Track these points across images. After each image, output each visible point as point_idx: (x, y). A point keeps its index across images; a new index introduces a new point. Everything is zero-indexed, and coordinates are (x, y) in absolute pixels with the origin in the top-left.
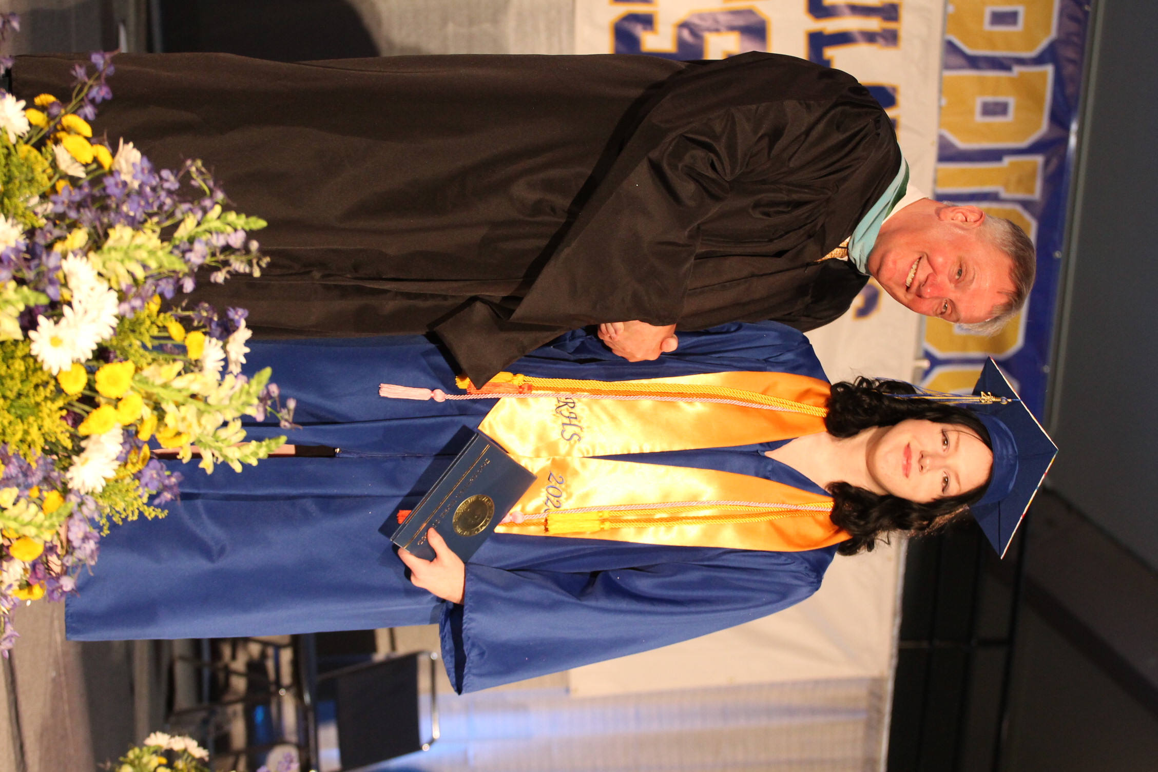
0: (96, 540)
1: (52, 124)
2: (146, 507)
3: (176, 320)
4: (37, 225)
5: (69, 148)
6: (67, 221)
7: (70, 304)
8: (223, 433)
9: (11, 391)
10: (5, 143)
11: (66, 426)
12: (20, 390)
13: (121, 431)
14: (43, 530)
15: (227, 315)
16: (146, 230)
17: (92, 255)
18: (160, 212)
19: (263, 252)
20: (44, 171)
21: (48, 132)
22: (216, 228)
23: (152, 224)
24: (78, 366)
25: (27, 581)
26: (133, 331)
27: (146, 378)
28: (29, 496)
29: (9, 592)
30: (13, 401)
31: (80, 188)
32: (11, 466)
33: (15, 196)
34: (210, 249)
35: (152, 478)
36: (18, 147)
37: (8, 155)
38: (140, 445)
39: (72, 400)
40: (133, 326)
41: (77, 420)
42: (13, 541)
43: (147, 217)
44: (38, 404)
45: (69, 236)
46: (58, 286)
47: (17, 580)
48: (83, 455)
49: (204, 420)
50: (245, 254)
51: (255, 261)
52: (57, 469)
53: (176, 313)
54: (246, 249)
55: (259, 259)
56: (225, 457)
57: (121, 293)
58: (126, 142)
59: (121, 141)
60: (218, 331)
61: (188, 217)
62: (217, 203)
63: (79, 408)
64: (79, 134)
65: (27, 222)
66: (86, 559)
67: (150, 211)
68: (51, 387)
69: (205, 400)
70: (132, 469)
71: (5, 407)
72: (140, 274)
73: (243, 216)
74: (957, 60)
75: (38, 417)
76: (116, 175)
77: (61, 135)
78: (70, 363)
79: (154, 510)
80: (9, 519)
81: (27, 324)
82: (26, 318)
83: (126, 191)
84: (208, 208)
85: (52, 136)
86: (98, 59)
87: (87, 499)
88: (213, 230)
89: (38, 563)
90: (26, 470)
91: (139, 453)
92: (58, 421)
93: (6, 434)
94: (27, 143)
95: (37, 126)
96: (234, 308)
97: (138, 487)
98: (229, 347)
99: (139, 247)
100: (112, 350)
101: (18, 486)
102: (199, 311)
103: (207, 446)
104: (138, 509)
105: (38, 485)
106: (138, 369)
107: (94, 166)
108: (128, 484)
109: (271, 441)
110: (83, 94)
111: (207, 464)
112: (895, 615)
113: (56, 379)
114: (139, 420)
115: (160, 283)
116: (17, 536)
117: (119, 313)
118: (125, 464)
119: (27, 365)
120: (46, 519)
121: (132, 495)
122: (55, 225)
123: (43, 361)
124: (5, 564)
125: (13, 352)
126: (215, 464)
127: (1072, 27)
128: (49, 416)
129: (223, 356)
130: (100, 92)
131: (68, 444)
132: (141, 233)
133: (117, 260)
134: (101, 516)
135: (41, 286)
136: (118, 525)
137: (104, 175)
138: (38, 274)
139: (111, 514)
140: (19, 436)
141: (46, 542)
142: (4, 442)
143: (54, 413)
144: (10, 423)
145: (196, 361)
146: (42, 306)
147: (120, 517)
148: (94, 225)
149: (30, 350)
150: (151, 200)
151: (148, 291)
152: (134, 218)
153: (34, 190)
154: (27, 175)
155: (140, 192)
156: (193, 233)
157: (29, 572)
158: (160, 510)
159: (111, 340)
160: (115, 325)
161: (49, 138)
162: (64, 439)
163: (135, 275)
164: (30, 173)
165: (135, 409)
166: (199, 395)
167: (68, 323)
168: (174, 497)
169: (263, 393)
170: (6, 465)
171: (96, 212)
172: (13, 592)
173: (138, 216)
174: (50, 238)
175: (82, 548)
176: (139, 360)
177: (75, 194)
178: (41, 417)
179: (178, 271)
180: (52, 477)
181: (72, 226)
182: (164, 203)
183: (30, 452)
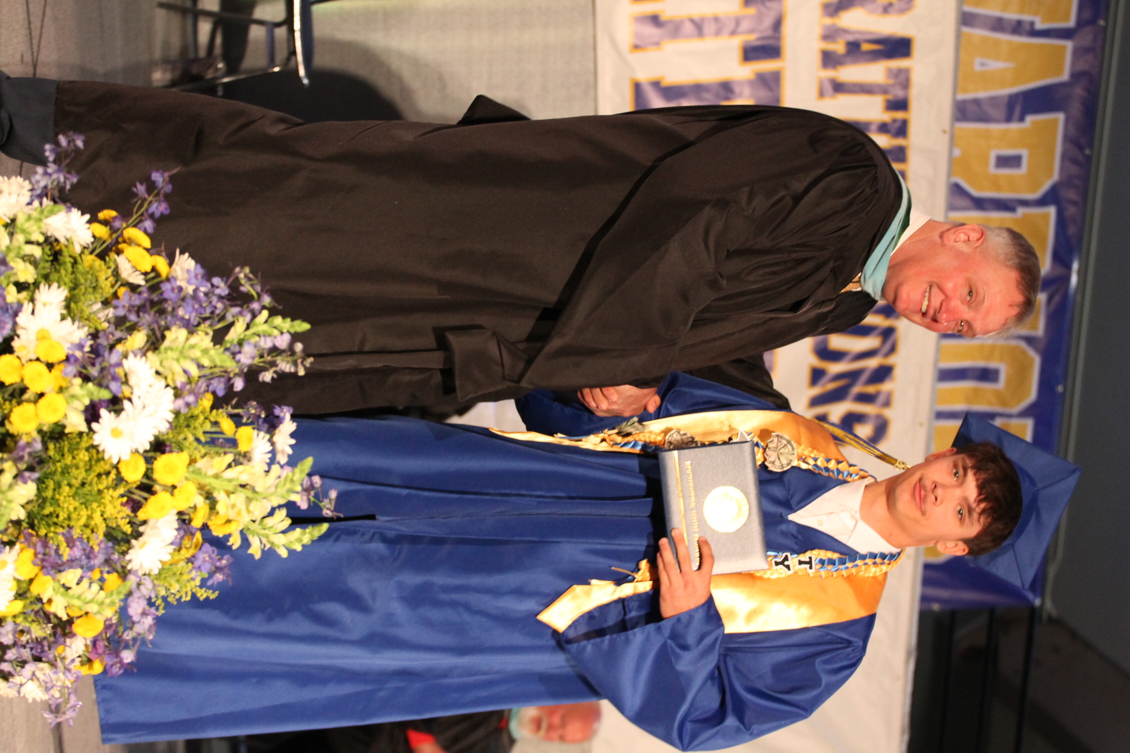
0: (154, 617)
1: (114, 236)
2: (198, 589)
3: (228, 417)
4: (100, 328)
5: (130, 258)
6: (128, 324)
7: (130, 400)
8: (269, 521)
9: (76, 479)
10: (71, 253)
11: (127, 511)
12: (84, 478)
13: (176, 517)
14: (104, 607)
15: (273, 412)
16: (200, 333)
17: (150, 354)
18: (212, 316)
19: (307, 354)
20: (107, 279)
21: (110, 243)
22: (263, 331)
23: (205, 327)
24: (137, 455)
25: (87, 657)
26: (188, 426)
27: (199, 469)
28: (90, 579)
29: (72, 667)
30: (77, 488)
31: (140, 293)
32: (75, 549)
33: (80, 300)
34: (258, 350)
35: (204, 561)
36: (83, 256)
37: (75, 263)
38: (193, 531)
39: (132, 488)
40: (187, 422)
41: (136, 506)
42: (74, 620)
43: (201, 321)
44: (100, 492)
45: (129, 337)
46: (119, 384)
47: (79, 656)
48: (141, 539)
49: (252, 507)
50: (290, 355)
51: (299, 361)
52: (116, 554)
53: (227, 411)
54: (291, 350)
55: (304, 359)
56: (272, 543)
57: (176, 391)
58: (182, 253)
59: (178, 252)
60: (266, 426)
61: (238, 320)
62: (264, 307)
63: (138, 495)
64: (139, 245)
65: (91, 325)
66: (144, 633)
67: (203, 316)
68: (113, 476)
69: (253, 490)
70: (186, 554)
71: (70, 494)
72: (194, 372)
73: (289, 320)
74: (962, 202)
75: (100, 504)
76: (172, 280)
77: (121, 246)
78: (129, 452)
79: (205, 591)
80: (72, 597)
81: (89, 417)
82: (90, 412)
83: (182, 294)
84: (257, 312)
85: (114, 248)
87: (144, 579)
88: (261, 333)
89: (99, 640)
90: (89, 553)
91: (192, 539)
92: (119, 507)
93: (72, 519)
94: (91, 253)
95: (100, 239)
96: (280, 406)
97: (191, 571)
98: (275, 439)
99: (193, 347)
100: (168, 443)
101: (82, 567)
102: (248, 409)
103: (255, 533)
104: (191, 590)
105: (99, 567)
106: (192, 461)
107: (152, 275)
108: (183, 567)
109: (314, 528)
110: (143, 210)
111: (255, 550)
112: (903, 732)
113: (116, 467)
114: (191, 508)
115: (212, 382)
116: (79, 614)
117: (175, 409)
118: (179, 550)
119: (90, 456)
120: (106, 598)
121: (185, 577)
122: (116, 329)
123: (103, 451)
124: (68, 641)
125: (78, 443)
126: (263, 551)
127: (1074, 170)
128: (110, 502)
129: (271, 448)
130: (159, 208)
131: (128, 529)
132: (194, 335)
133: (173, 359)
134: (157, 597)
135: (105, 382)
136: (173, 604)
137: (162, 282)
138: (102, 369)
139: (166, 595)
140: (83, 521)
141: (107, 619)
142: (68, 526)
143: (114, 499)
144: (75, 509)
145: (245, 453)
146: (104, 401)
147: (174, 597)
148: (152, 327)
149: (93, 441)
150: (204, 305)
151: (201, 387)
152: (189, 320)
153: (98, 296)
154: (91, 283)
155: (195, 297)
156: (242, 337)
157: (90, 649)
158: (211, 591)
159: (167, 434)
160: (171, 420)
161: (111, 250)
162: (125, 525)
163: (190, 374)
164: (94, 281)
165: (189, 497)
166: (247, 484)
167: (128, 415)
168: (225, 578)
169: (306, 483)
170: (71, 548)
171: (155, 315)
172: (76, 666)
173: (192, 319)
174: (112, 339)
175: (141, 622)
176: (193, 452)
177: (135, 300)
178: (103, 503)
179: (229, 370)
180: (112, 560)
181: (132, 329)
182: (215, 308)
183: (93, 536)
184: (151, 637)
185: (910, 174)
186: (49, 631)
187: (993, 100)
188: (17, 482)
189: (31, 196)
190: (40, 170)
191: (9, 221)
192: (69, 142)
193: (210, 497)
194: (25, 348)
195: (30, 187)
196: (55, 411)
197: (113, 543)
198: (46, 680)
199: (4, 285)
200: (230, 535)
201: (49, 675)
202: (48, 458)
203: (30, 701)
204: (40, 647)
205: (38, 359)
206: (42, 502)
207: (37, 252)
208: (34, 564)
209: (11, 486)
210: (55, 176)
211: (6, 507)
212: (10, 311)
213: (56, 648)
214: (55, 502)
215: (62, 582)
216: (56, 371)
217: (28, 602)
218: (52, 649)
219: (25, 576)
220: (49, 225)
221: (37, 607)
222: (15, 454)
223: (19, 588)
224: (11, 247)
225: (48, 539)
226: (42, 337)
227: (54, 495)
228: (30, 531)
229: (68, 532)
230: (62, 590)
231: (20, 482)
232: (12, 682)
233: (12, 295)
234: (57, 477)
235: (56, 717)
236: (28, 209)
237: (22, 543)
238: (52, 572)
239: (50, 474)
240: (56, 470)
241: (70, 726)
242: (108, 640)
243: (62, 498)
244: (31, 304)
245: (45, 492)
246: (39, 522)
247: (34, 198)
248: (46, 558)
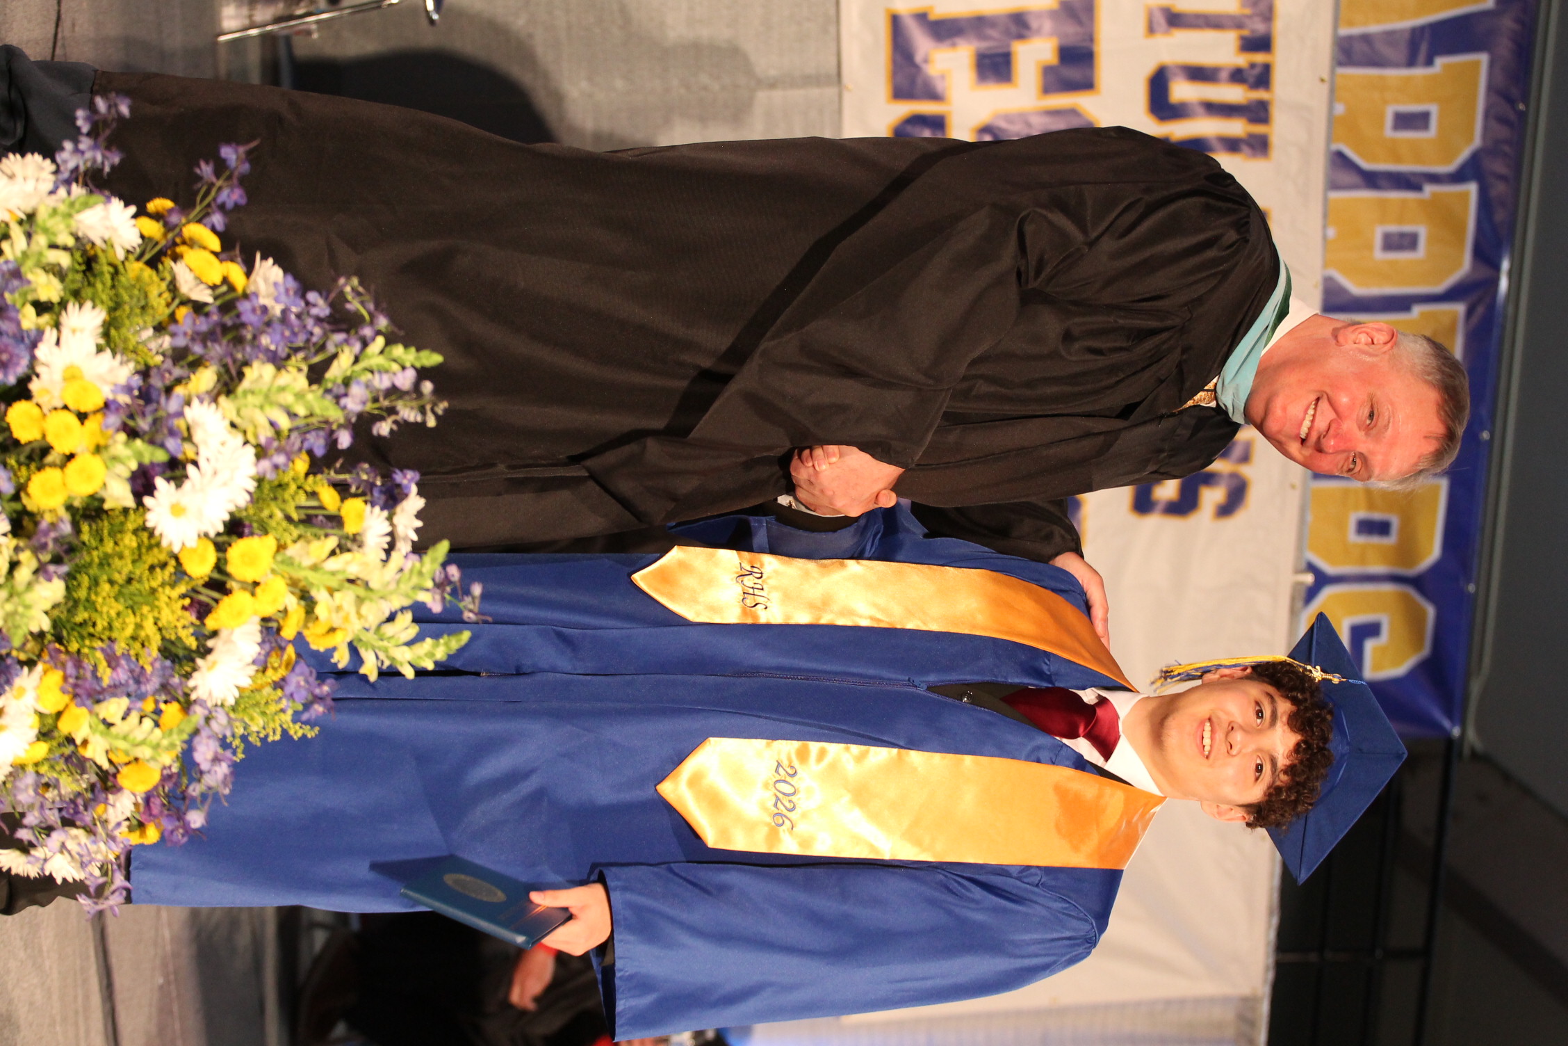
0: (230, 763)
1: (170, 236)
2: (291, 725)
3: (329, 486)
4: (151, 363)
5: (192, 267)
6: (191, 358)
7: (195, 463)
8: (389, 629)
9: (120, 573)
10: (110, 260)
11: (191, 617)
12: (130, 572)
13: (259, 628)
14: (160, 751)
15: (393, 479)
16: (290, 369)
17: (222, 399)
18: (306, 344)
20: (160, 295)
21: (165, 246)
22: (378, 366)
23: (297, 361)
24: (206, 540)
25: (137, 820)
26: (275, 499)
27: (291, 558)
28: (141, 710)
29: (116, 833)
30: (121, 586)
31: (207, 315)
32: (119, 670)
33: (123, 325)
34: (371, 392)
35: (298, 686)
36: (127, 264)
37: (116, 273)
38: (283, 644)
39: (197, 585)
40: (274, 493)
41: (203, 611)
42: (120, 768)
43: (292, 352)
44: (153, 591)
45: (192, 376)
46: (179, 441)
47: (128, 819)
48: (210, 658)
49: (365, 609)
50: (416, 399)
51: (428, 407)
52: (177, 676)
53: (329, 477)
54: (417, 392)
55: (434, 405)
56: (393, 659)
57: (259, 449)
58: (264, 258)
60: (383, 498)
61: (343, 351)
62: (379, 333)
63: (206, 596)
64: (204, 248)
65: (140, 359)
66: (218, 786)
67: (295, 345)
68: (170, 569)
69: (366, 585)
70: (275, 676)
71: (112, 594)
72: (284, 423)
74: (1348, 177)
75: (153, 608)
76: (253, 298)
77: (181, 249)
78: (196, 537)
79: (301, 727)
80: (117, 737)
81: (141, 489)
82: (140, 481)
83: (266, 318)
84: (368, 340)
85: (169, 252)
86: (229, 153)
87: (216, 711)
88: (375, 368)
89: (154, 796)
90: (139, 676)
91: (282, 656)
92: (180, 612)
93: (114, 626)
94: (138, 259)
95: (150, 239)
96: (401, 470)
97: (280, 698)
98: (396, 520)
99: (282, 389)
100: (247, 522)
101: (129, 695)
102: (358, 474)
103: (368, 645)
104: (281, 726)
105: (154, 694)
106: (281, 547)
107: (224, 288)
108: (269, 695)
109: (451, 638)
110: (209, 199)
111: (370, 669)
112: (1271, 914)
113: (177, 558)
114: (279, 611)
115: (308, 436)
116: (126, 760)
117: (258, 473)
118: (264, 671)
119: (140, 540)
120: (163, 737)
121: (273, 708)
122: (174, 364)
123: (161, 535)
124: (111, 797)
125: (122, 524)
126: (379, 669)
127: (1503, 132)
128: (167, 604)
129: (389, 529)
130: (231, 195)
131: (192, 643)
132: (283, 372)
133: (255, 406)
134: (233, 736)
135: (159, 438)
137: (237, 299)
138: (155, 422)
139: (246, 734)
140: (129, 631)
141: (164, 768)
142: (110, 639)
143: (173, 602)
144: (118, 614)
145: (355, 535)
146: (158, 465)
147: (258, 737)
148: (224, 362)
149: (144, 522)
150: (296, 330)
151: (293, 445)
152: (275, 353)
153: (148, 319)
154: (139, 300)
155: (284, 320)
156: (348, 373)
157: (142, 809)
158: (308, 727)
159: (246, 509)
160: (252, 489)
161: (165, 254)
162: (187, 636)
163: (278, 426)
164: (142, 297)
165: (277, 597)
166: (358, 578)
167: (193, 486)
168: (326, 711)
169: (439, 577)
170: (114, 669)
171: (228, 345)
172: (122, 833)
173: (280, 349)
174: (169, 379)
175: (213, 772)
176: (282, 535)
177: (201, 323)
178: (157, 607)
179: (331, 420)
180: (172, 686)
181: (196, 364)
182: (312, 334)
183: (143, 652)
184: (227, 791)
185: (1275, 140)
186: (84, 786)
187: (1389, 36)
188: (37, 581)
189: (55, 183)
190: (68, 145)
191: (24, 217)
192: (110, 107)
193: (306, 597)
194: (48, 392)
195: (53, 168)
196: (90, 478)
197: (173, 662)
198: (81, 852)
199: (18, 305)
200: (334, 649)
201: (86, 845)
202: (80, 545)
203: (59, 881)
204: (72, 806)
205: (66, 407)
206: (73, 606)
207: (64, 260)
208: (64, 691)
209: (29, 585)
210: (89, 155)
211: (22, 616)
212: (27, 341)
213: (94, 809)
214: (90, 605)
215: (101, 717)
216: (93, 424)
217: (55, 743)
218: (90, 809)
219: (49, 708)
220: (79, 222)
221: (68, 750)
222: (34, 542)
223: (42, 724)
224: (29, 253)
225: (82, 657)
226: (71, 375)
227: (89, 594)
228: (57, 646)
229: (109, 647)
230: (102, 727)
231: (41, 579)
232: (34, 856)
233: (29, 319)
234: (94, 571)
235: (96, 903)
236: (52, 201)
237: (45, 662)
238: (89, 702)
239: (84, 566)
240: (92, 560)
241: (115, 915)
242: (167, 796)
243: (100, 600)
244: (55, 332)
245: (76, 592)
246: (68, 634)
247: (59, 183)
248: (80, 682)
